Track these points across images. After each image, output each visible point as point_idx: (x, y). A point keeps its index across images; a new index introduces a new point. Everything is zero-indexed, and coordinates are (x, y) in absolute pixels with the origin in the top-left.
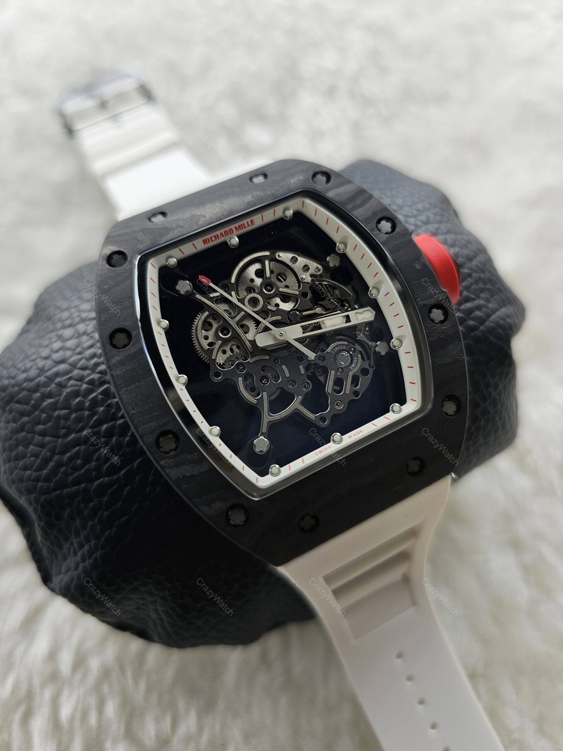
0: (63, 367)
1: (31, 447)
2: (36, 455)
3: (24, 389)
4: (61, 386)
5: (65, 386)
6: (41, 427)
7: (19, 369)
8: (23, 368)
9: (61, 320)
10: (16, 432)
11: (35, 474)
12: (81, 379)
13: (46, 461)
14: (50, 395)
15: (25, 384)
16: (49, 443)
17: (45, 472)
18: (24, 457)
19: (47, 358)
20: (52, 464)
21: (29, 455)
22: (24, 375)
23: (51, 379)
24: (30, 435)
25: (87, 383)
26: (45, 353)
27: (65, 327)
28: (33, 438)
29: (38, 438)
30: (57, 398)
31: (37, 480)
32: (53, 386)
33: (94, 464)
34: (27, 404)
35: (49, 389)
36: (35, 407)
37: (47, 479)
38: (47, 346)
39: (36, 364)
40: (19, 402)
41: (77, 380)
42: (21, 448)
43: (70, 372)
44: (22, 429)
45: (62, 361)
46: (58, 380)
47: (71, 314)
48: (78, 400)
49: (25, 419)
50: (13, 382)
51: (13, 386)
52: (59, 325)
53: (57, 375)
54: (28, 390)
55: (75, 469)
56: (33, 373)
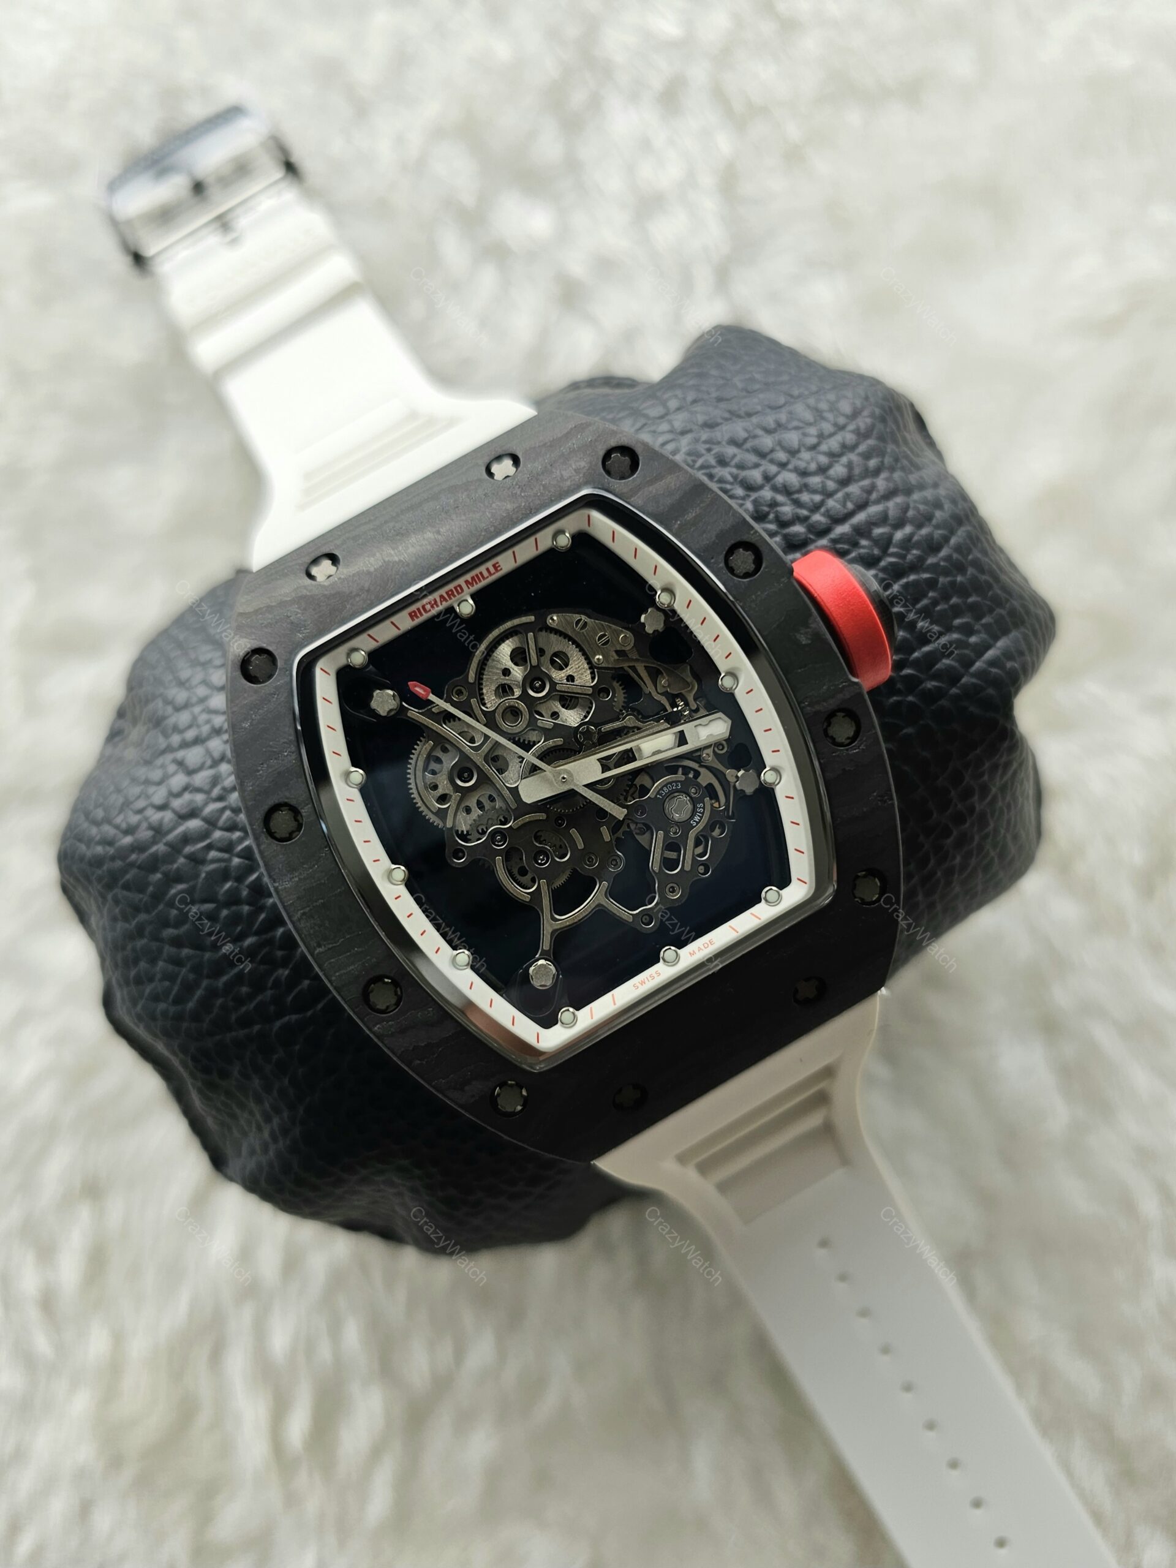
0: (194, 824)
1: (161, 964)
2: (171, 977)
3: (132, 865)
4: (196, 860)
5: (203, 862)
6: (170, 932)
7: (117, 827)
8: (124, 826)
9: (176, 729)
10: (130, 936)
11: (172, 1010)
12: (228, 848)
13: (188, 988)
14: (178, 878)
15: (133, 857)
16: (189, 958)
17: (191, 1005)
18: (151, 980)
19: (163, 807)
20: (199, 993)
21: (158, 976)
22: (128, 840)
23: (175, 848)
24: (154, 945)
25: (239, 856)
26: (159, 795)
27: (185, 745)
28: (160, 951)
29: (168, 950)
30: (191, 883)
31: (179, 1018)
32: (182, 860)
33: (269, 993)
34: (141, 890)
35: (175, 866)
36: (157, 897)
37: (196, 1017)
38: (159, 783)
39: (146, 819)
40: (126, 887)
41: (221, 850)
42: (143, 965)
43: (205, 835)
44: (140, 931)
45: (193, 814)
46: (189, 849)
47: (195, 718)
48: (228, 885)
49: (143, 917)
50: (111, 851)
51: (113, 858)
52: (176, 739)
53: (186, 839)
54: (139, 867)
55: (240, 1001)
56: (144, 834)
